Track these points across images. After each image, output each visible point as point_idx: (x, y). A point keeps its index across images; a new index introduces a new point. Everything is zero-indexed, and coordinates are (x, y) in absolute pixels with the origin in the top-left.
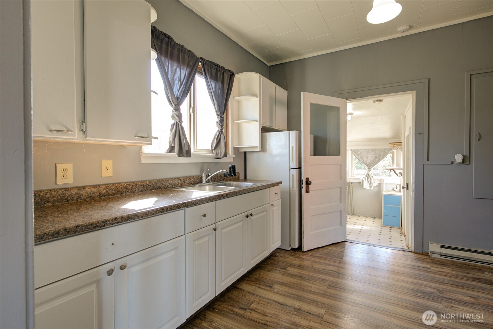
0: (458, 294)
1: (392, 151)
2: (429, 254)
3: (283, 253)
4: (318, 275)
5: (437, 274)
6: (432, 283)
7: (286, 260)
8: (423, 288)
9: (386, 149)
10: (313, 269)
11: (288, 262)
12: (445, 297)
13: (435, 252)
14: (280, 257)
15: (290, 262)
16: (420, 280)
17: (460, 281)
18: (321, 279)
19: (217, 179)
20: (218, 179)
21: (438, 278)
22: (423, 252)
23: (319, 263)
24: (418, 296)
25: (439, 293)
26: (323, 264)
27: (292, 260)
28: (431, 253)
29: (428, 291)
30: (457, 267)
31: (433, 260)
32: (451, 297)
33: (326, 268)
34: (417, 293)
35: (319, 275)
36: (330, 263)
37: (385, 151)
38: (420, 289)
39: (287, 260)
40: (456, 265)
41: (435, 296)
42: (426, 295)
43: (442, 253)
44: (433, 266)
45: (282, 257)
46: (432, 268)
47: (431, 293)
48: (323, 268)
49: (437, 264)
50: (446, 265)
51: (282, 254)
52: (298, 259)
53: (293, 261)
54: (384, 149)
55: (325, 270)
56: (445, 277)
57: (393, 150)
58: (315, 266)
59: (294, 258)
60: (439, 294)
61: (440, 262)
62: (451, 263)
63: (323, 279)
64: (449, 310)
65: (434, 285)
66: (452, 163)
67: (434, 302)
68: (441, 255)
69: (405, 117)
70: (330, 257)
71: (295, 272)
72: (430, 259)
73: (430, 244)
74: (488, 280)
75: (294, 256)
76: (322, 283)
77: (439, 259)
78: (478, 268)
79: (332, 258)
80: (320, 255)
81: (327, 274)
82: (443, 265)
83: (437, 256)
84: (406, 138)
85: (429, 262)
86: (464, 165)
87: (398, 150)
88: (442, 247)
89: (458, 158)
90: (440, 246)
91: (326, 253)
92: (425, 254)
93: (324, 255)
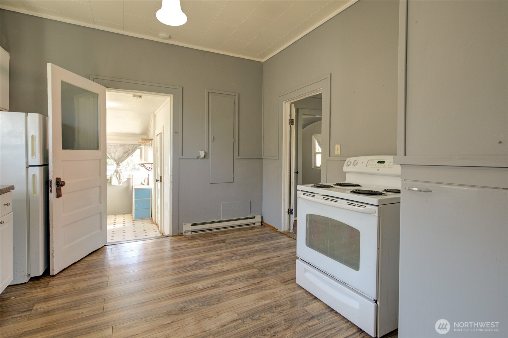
0: (211, 256)
1: (140, 147)
2: (184, 234)
4: (86, 295)
5: (193, 248)
6: (193, 256)
7: (27, 297)
8: (189, 262)
9: (134, 144)
10: (76, 292)
11: (32, 298)
12: (204, 262)
13: (188, 231)
14: (13, 298)
15: (35, 297)
16: (186, 257)
17: (208, 247)
18: (92, 298)
21: (195, 250)
22: (180, 233)
23: (83, 280)
25: (200, 261)
26: (87, 280)
27: (37, 294)
28: (185, 232)
29: (193, 263)
30: (204, 238)
32: (208, 261)
33: (93, 283)
34: (187, 268)
35: (88, 294)
37: (133, 147)
38: (187, 264)
39: (29, 296)
40: (202, 237)
42: (193, 267)
43: (193, 230)
44: (189, 242)
45: (16, 297)
46: (189, 244)
47: (195, 263)
48: (89, 284)
49: (190, 239)
50: (197, 239)
51: (17, 292)
52: (47, 288)
53: (41, 293)
54: (133, 145)
55: (93, 285)
56: (199, 248)
57: (141, 146)
58: (77, 287)
59: (40, 290)
60: (200, 262)
61: (192, 237)
62: (199, 236)
63: (94, 297)
64: (210, 270)
65: (194, 257)
66: (198, 158)
67: (199, 270)
68: (192, 232)
69: (155, 116)
70: (94, 269)
71: (49, 307)
72: (185, 238)
73: (184, 225)
74: (222, 240)
75: (39, 286)
76: (96, 301)
77: (191, 236)
78: (215, 234)
79: (97, 269)
80: (79, 271)
81: (98, 288)
82: (194, 239)
83: (190, 234)
84: (157, 135)
85: (185, 240)
86: (205, 160)
87: (146, 146)
88: (192, 225)
89: (202, 154)
90: (191, 225)
91: (86, 267)
92: (180, 235)
93: (85, 269)
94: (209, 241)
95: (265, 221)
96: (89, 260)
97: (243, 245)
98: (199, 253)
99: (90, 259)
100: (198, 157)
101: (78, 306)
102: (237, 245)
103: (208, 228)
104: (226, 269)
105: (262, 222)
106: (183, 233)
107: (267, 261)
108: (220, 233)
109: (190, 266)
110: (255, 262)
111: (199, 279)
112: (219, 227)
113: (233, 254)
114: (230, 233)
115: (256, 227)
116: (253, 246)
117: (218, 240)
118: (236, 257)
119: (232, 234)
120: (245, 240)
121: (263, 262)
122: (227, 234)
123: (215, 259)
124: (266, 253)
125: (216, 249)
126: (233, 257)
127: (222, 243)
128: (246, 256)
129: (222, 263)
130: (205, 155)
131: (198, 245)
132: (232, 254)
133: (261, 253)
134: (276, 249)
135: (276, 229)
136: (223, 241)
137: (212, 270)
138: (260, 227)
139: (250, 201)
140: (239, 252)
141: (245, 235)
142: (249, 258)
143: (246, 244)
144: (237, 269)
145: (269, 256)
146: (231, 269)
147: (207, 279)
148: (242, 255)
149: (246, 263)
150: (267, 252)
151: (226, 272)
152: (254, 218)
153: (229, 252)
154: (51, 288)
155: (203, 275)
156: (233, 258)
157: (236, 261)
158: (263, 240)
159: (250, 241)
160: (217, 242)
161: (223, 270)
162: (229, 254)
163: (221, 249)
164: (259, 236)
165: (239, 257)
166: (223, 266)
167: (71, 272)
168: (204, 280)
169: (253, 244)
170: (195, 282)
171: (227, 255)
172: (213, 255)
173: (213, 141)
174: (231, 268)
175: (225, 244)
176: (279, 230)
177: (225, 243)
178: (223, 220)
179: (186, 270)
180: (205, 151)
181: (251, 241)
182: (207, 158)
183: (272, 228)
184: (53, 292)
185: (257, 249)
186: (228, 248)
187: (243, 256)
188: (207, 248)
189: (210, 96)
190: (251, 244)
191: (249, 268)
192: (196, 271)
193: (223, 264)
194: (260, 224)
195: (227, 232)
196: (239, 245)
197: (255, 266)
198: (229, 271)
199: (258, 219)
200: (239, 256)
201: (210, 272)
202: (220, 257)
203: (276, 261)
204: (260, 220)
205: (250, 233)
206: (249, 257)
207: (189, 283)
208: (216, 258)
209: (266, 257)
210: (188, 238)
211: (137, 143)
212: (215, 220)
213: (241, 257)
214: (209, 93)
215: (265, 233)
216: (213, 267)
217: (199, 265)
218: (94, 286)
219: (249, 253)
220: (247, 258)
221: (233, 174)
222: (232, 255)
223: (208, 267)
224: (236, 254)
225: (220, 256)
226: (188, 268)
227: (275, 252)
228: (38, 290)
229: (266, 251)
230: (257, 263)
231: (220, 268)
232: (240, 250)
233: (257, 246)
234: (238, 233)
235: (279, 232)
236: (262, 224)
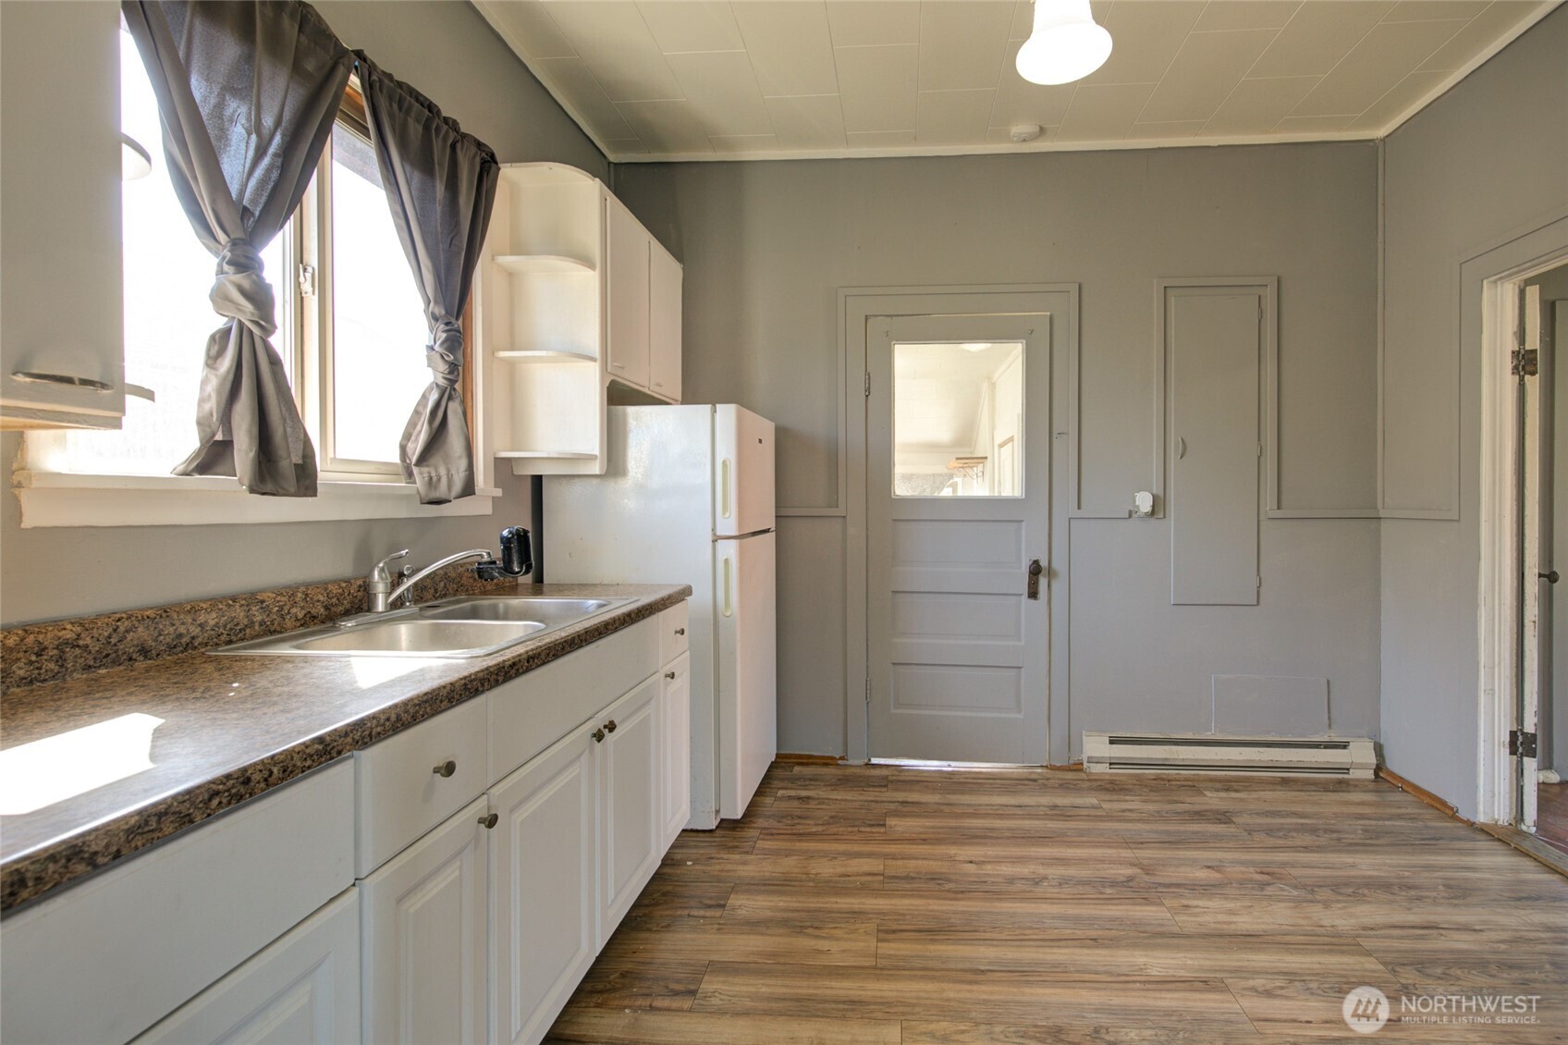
0: (1182, 865)
1: (951, 481)
2: (1085, 765)
3: (696, 847)
4: (834, 900)
5: (1120, 821)
6: (1121, 851)
7: (714, 868)
8: (1108, 869)
9: (937, 475)
10: (811, 884)
11: (724, 874)
12: (1163, 881)
13: (1098, 758)
14: (689, 863)
15: (730, 874)
16: (1097, 847)
17: (1170, 828)
18: (847, 913)
19: (432, 591)
20: (436, 591)
21: (1128, 830)
22: (1071, 762)
23: (825, 854)
24: (1107, 896)
25: (1147, 874)
26: (835, 858)
27: (729, 867)
28: (1089, 762)
29: (1123, 875)
30: (1151, 791)
31: (1096, 780)
32: (1174, 881)
33: (849, 870)
34: (1103, 890)
35: (839, 900)
36: (855, 848)
37: (934, 482)
38: (1103, 873)
39: (718, 867)
40: (1146, 786)
41: (1142, 885)
42: (1123, 889)
43: (1114, 758)
44: (1104, 798)
45: (696, 862)
46: (1106, 806)
47: (1130, 879)
48: (841, 870)
50: (1132, 790)
51: (694, 851)
52: (752, 857)
53: (740, 867)
54: (934, 475)
55: (849, 876)
56: (1140, 826)
57: (955, 479)
58: (814, 872)
59: (737, 857)
60: (1147, 878)
61: (1112, 782)
62: (1135, 782)
63: (854, 912)
64: (1185, 918)
65: (1126, 853)
66: (1130, 516)
67: (1146, 905)
68: (1111, 764)
69: (993, 386)
70: (850, 829)
71: (758, 911)
72: (1090, 780)
73: (1084, 738)
74: (1217, 812)
75: (736, 847)
76: (857, 926)
77: (1108, 777)
78: (1189, 783)
79: (854, 829)
80: (817, 825)
81: (860, 889)
82: (1121, 790)
83: (1102, 769)
84: (1001, 446)
85: (1090, 789)
86: (1153, 521)
87: (968, 478)
88: (1112, 742)
89: (1144, 502)
90: (1108, 739)
91: (832, 817)
92: (1075, 767)
93: (829, 824)
94: (1173, 807)
95: (1395, 764)
96: (836, 799)
97: (1306, 849)
98: (1142, 843)
99: (839, 797)
100: (1130, 512)
101: (817, 928)
102: (1281, 842)
103: (1166, 759)
104: (1248, 927)
105: (1378, 769)
106: (1082, 764)
107: (1421, 937)
108: (1210, 784)
109: (1113, 884)
110: (1364, 929)
111: (1151, 941)
112: (1203, 760)
113: (1268, 874)
114: (1245, 789)
115: (1356, 786)
116: (1348, 859)
117: (1207, 811)
118: (1283, 890)
119: (1255, 795)
120: (1313, 831)
121: (1402, 938)
122: (1236, 791)
123: (1201, 880)
124: (1411, 899)
125: (1202, 841)
126: (1269, 888)
127: (1221, 822)
128: (1324, 894)
129: (1226, 899)
130: (1153, 506)
131: (1134, 815)
132: (1262, 873)
133: (1391, 897)
134: (1460, 893)
135: (1452, 809)
136: (1224, 817)
137: (1193, 919)
138: (1372, 786)
139: (1328, 682)
140: (1294, 872)
141: (1309, 809)
142: (1339, 905)
143: (1317, 843)
144: (1287, 938)
145: (1432, 918)
146: (1265, 934)
147: (1178, 948)
148: (1304, 887)
149: (1325, 923)
150: (1419, 899)
151: (1249, 939)
152: (1344, 746)
153: (1253, 863)
154: (759, 859)
155: (1160, 929)
156: (1269, 890)
157: (1282, 905)
158: (1391, 845)
159: (1335, 835)
160: (1199, 816)
161: (1233, 927)
162: (1252, 869)
163: (1218, 845)
164: (1373, 822)
165: (1295, 893)
166: (1231, 912)
167: (799, 824)
168: (1168, 947)
169: (1349, 852)
170: (1134, 946)
171: (1243, 873)
172: (1194, 863)
173: (1182, 457)
174: (1263, 926)
175: (1232, 830)
176: (1463, 814)
177: (1233, 825)
178: (1219, 737)
179: (1101, 893)
180: (1154, 492)
181: (1339, 839)
182: (1162, 516)
183: (1427, 800)
184: (764, 872)
185: (1370, 877)
186: (1248, 849)
187: (1310, 891)
188: (1168, 833)
189: (1172, 301)
190: (1340, 851)
191: (1344, 948)
192: (1138, 908)
193: (1230, 905)
194: (1370, 774)
195: (1235, 785)
196: (1290, 843)
197: (1366, 943)
198: (1260, 940)
199: (1360, 756)
200: (1296, 887)
201: (1187, 922)
202: (1218, 875)
203: (1464, 946)
204: (1373, 760)
205: (1330, 805)
206: (1338, 901)
207: (1113, 943)
208: (1201, 874)
209: (1412, 918)
210: (1099, 783)
211: (941, 469)
212: (1189, 736)
213: (1302, 893)
214: (1168, 290)
215: (1400, 817)
216: (1195, 907)
217: (1144, 888)
218: (851, 879)
219: (1336, 886)
220: (1326, 905)
221: (1258, 574)
222: (1266, 877)
223: (1175, 903)
224: (1279, 879)
225: (1218, 871)
226: (1108, 891)
227: (1456, 905)
228: (734, 856)
229: (1413, 893)
230: (1376, 937)
231: (1220, 918)
232: (1293, 866)
233: (1367, 864)
234: (1280, 794)
235: (1461, 821)
236: (1381, 775)
